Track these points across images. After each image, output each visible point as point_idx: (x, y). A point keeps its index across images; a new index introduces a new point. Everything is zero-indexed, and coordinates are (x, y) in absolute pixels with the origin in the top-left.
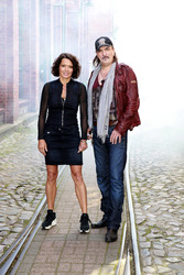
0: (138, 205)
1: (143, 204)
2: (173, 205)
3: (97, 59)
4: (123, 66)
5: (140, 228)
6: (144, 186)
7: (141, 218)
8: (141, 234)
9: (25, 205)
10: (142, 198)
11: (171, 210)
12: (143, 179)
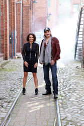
0: (62, 109)
1: (65, 109)
2: (81, 109)
3: (45, 36)
4: (55, 38)
5: (63, 121)
6: (65, 99)
7: (64, 116)
8: (64, 125)
9: (2, 109)
10: (64, 105)
11: (79, 112)
12: (64, 95)
